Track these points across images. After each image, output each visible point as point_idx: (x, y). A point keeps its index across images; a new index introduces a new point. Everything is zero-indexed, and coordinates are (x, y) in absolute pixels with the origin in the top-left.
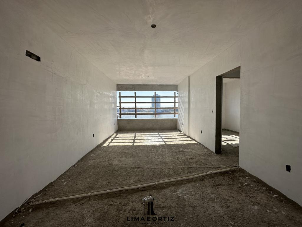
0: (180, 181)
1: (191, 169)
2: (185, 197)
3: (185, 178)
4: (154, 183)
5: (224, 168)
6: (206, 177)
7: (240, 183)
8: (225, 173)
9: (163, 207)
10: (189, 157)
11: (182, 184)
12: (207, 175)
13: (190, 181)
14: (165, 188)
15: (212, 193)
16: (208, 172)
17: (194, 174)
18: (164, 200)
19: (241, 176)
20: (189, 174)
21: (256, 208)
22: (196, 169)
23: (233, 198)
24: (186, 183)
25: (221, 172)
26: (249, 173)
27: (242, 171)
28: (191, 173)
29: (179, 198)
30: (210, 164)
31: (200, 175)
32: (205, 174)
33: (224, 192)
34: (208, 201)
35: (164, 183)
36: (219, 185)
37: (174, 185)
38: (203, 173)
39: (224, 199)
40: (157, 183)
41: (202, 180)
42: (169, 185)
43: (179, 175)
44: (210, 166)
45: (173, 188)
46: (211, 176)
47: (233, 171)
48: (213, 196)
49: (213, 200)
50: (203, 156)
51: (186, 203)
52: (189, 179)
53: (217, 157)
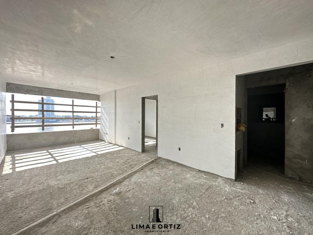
0: (130, 174)
1: (132, 165)
2: (139, 181)
3: (132, 171)
4: (113, 182)
5: (150, 160)
6: (144, 167)
7: (161, 164)
8: (152, 162)
9: (129, 191)
10: (125, 159)
11: (132, 175)
12: (144, 166)
13: (136, 172)
14: (122, 182)
15: (151, 173)
16: (143, 164)
17: (135, 168)
18: (127, 187)
19: (160, 161)
20: (133, 169)
21: (171, 171)
22: (135, 165)
23: (161, 171)
24: (134, 174)
25: (150, 162)
26: (163, 158)
27: (160, 158)
28: (133, 168)
29: (135, 182)
30: (142, 160)
31: (140, 167)
32: (142, 165)
33: (156, 171)
34: (151, 178)
35: (120, 179)
36: (152, 169)
37: (127, 178)
38: (141, 165)
39: (158, 174)
40: (115, 181)
41: (143, 169)
42: (124, 179)
43: (127, 172)
44: (143, 161)
45: (128, 180)
46: (146, 166)
47: (156, 160)
48: (152, 174)
49: (153, 176)
50: (134, 156)
51: (141, 183)
52: (134, 171)
53: (143, 155)
